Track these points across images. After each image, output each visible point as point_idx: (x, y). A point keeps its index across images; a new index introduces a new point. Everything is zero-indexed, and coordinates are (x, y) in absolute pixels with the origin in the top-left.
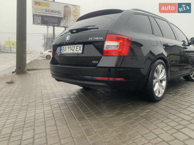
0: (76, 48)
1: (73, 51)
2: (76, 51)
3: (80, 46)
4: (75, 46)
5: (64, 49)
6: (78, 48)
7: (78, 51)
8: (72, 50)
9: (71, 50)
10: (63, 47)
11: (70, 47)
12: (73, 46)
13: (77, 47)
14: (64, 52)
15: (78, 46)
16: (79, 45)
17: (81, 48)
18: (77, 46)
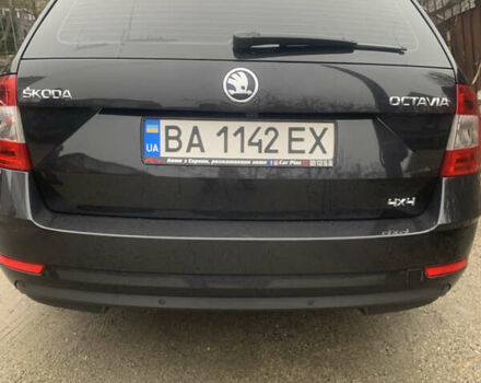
0: (291, 140)
1: (267, 150)
2: (291, 151)
3: (318, 127)
4: (283, 127)
5: (177, 138)
6: (302, 140)
7: (303, 152)
8: (259, 144)
9: (250, 143)
10: (164, 123)
11: (241, 130)
12: (265, 125)
13: (295, 135)
14: (182, 153)
15: (303, 129)
16: (307, 125)
17: (323, 141)
18: (291, 130)
